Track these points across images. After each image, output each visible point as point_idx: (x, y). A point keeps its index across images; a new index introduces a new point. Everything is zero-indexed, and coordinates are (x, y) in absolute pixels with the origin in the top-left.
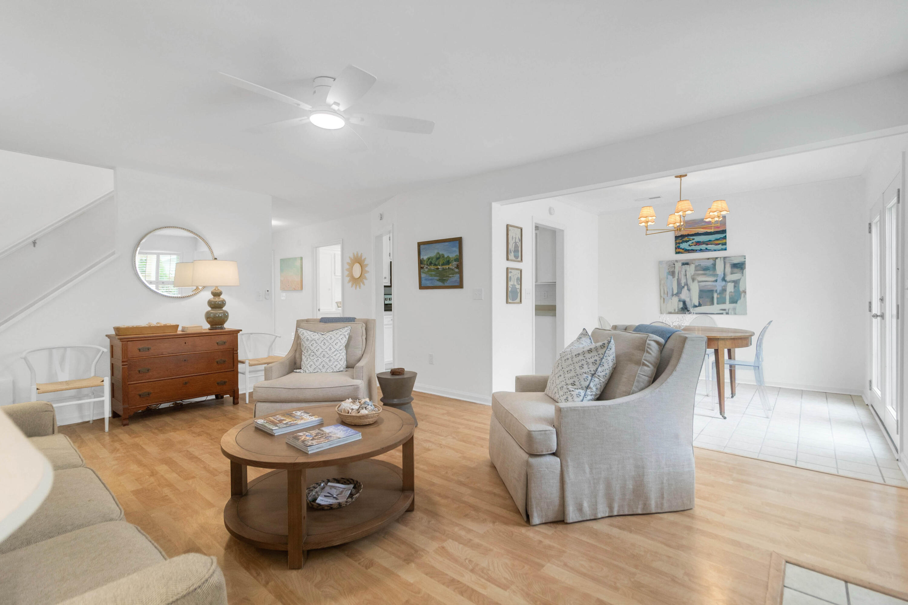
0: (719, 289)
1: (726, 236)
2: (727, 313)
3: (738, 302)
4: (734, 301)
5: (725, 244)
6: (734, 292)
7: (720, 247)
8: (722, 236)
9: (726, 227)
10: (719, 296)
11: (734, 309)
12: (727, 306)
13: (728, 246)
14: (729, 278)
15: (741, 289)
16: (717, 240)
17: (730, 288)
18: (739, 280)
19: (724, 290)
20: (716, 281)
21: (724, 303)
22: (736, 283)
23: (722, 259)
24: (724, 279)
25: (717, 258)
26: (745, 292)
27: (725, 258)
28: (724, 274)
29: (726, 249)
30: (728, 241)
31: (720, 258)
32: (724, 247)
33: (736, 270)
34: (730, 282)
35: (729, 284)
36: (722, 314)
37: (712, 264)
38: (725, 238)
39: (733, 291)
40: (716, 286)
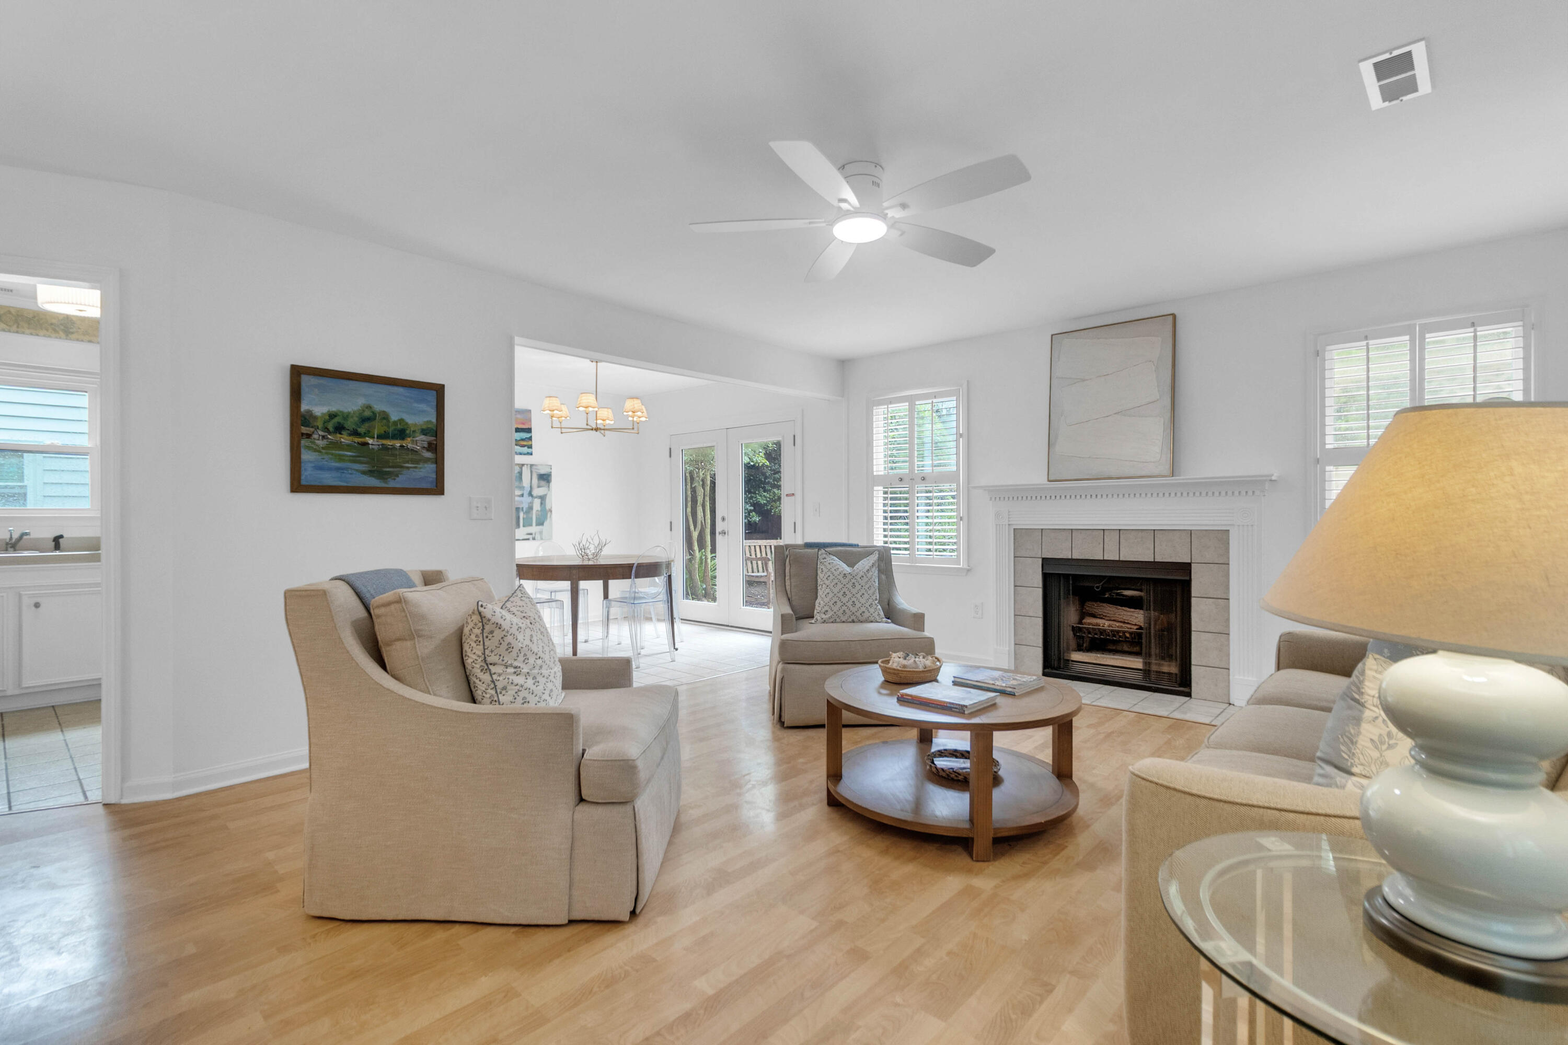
0: (525, 506)
1: (531, 437)
2: (534, 539)
3: (545, 524)
4: (540, 523)
5: (530, 447)
6: (541, 511)
7: (525, 450)
8: (527, 435)
9: (531, 425)
10: (525, 516)
11: (541, 533)
12: (534, 529)
13: (534, 450)
14: (537, 492)
15: (548, 507)
16: (523, 440)
17: (537, 504)
18: (546, 495)
19: (530, 508)
20: (522, 495)
21: (531, 525)
22: (543, 498)
23: (529, 466)
24: (530, 494)
25: (523, 465)
26: (551, 511)
27: (532, 466)
28: (531, 487)
29: (531, 454)
30: (534, 442)
31: (527, 465)
32: (529, 450)
33: (543, 483)
34: (536, 497)
35: (536, 500)
36: (528, 539)
37: (519, 472)
38: (530, 439)
39: (539, 509)
40: (522, 502)
